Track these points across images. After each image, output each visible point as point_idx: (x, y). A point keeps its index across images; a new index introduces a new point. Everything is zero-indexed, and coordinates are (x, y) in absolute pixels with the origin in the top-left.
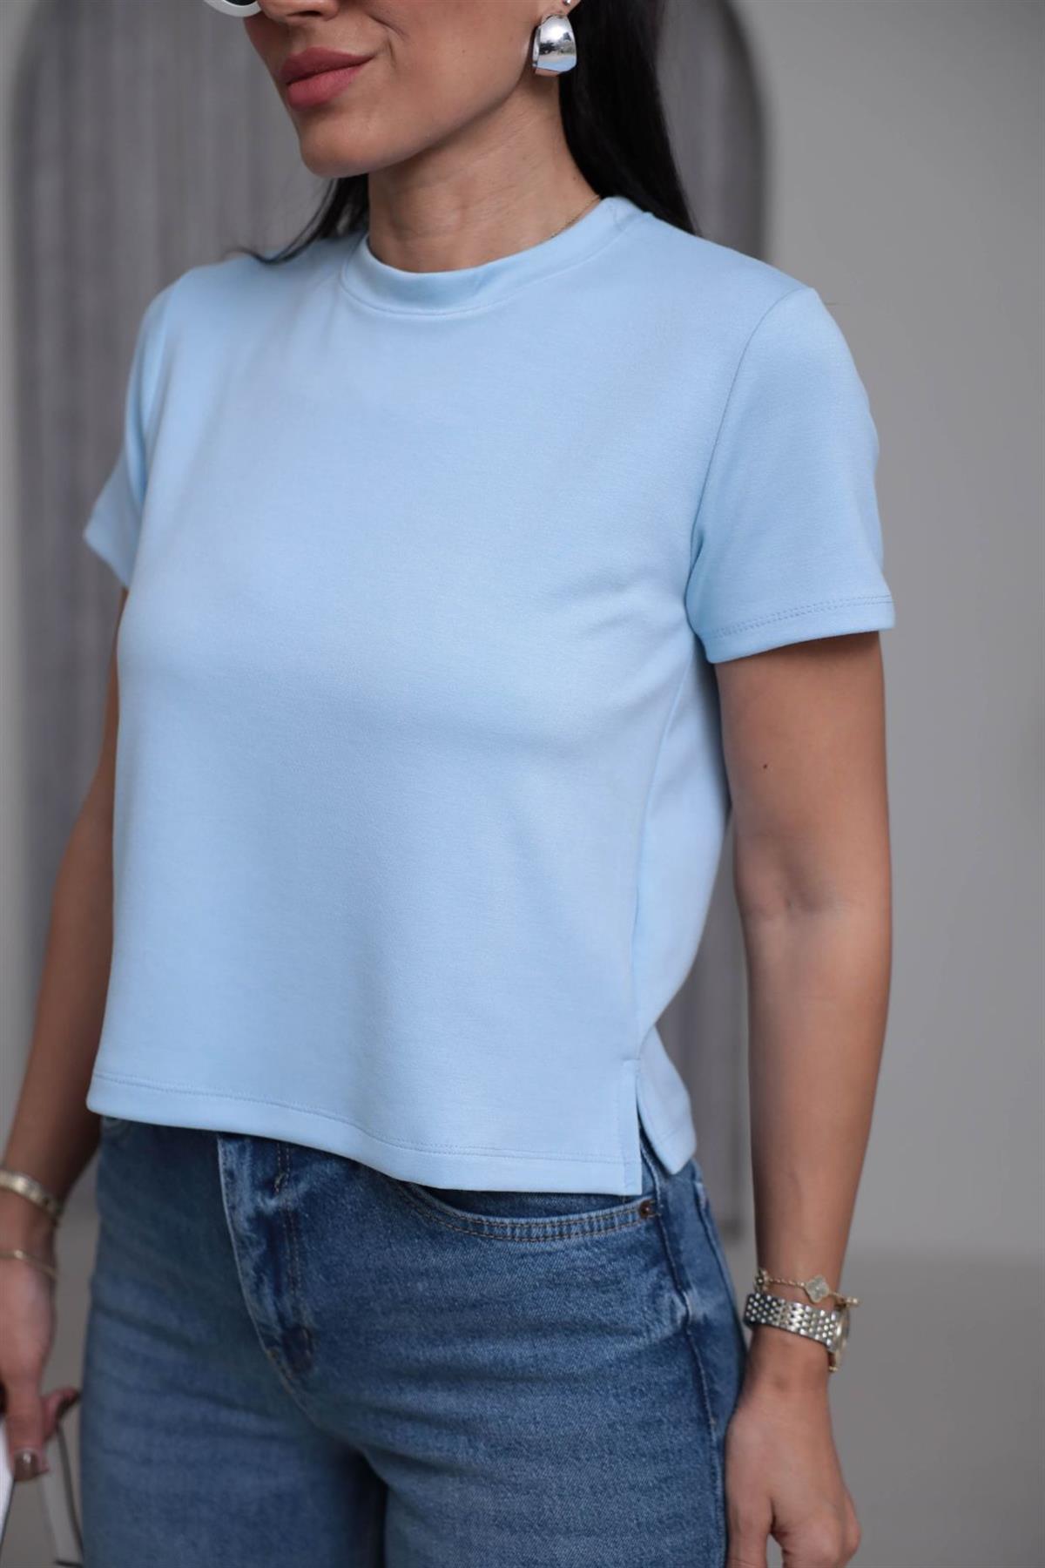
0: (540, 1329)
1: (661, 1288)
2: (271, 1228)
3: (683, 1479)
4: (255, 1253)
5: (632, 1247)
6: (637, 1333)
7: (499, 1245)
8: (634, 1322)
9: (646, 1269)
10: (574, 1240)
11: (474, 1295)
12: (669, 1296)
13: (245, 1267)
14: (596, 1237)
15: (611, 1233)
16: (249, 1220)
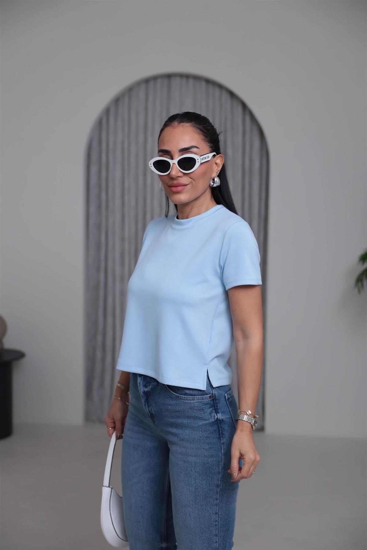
0: (188, 417)
1: (212, 412)
2: (147, 394)
3: (214, 448)
4: (144, 399)
5: (207, 404)
6: (207, 420)
7: (182, 400)
8: (206, 418)
9: (209, 408)
10: (195, 401)
11: (177, 410)
12: (214, 414)
13: (143, 401)
14: (200, 401)
15: (203, 400)
16: (143, 392)
